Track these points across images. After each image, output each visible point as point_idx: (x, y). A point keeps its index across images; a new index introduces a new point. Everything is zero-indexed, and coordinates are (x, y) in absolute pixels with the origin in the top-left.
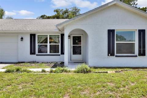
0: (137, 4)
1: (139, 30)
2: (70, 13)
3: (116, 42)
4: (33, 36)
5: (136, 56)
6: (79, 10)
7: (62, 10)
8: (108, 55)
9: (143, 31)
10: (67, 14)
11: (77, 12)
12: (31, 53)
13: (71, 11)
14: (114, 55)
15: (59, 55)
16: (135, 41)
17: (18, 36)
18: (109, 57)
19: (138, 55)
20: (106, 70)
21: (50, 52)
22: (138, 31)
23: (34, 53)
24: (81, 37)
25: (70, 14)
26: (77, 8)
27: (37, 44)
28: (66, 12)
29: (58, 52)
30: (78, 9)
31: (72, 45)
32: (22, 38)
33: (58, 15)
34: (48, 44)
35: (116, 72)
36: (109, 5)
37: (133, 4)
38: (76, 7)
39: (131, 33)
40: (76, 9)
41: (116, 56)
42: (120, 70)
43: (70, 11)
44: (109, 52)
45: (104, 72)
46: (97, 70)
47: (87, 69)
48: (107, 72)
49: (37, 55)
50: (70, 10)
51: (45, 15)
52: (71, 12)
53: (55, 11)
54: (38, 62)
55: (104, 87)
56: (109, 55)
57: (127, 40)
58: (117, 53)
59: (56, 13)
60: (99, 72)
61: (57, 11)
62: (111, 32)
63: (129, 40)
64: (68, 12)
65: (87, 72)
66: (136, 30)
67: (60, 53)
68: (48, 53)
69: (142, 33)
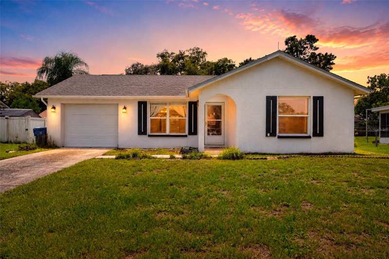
1: (314, 97)
2: (187, 59)
3: (278, 115)
4: (142, 105)
5: (309, 137)
6: (205, 53)
7: (172, 53)
8: (267, 136)
9: (321, 99)
10: (181, 61)
11: (201, 57)
12: (140, 133)
13: (190, 55)
14: (275, 135)
15: (186, 136)
16: (307, 114)
17: (118, 105)
18: (267, 138)
19: (312, 135)
22: (312, 98)
23: (145, 133)
24: (220, 107)
25: (187, 61)
26: (200, 50)
27: (149, 118)
28: (180, 57)
29: (184, 131)
30: (204, 51)
32: (125, 109)
33: (165, 64)
34: (168, 118)
35: (278, 158)
38: (198, 48)
39: (302, 102)
40: (199, 52)
41: (279, 137)
42: (285, 156)
43: (188, 56)
44: (268, 131)
45: (262, 159)
46: (251, 157)
47: (237, 154)
48: (266, 159)
49: (149, 136)
50: (187, 54)
52: (190, 58)
53: (158, 56)
56: (269, 135)
57: (296, 112)
58: (280, 132)
59: (160, 59)
60: (254, 159)
61: (162, 56)
62: (271, 102)
63: (300, 113)
64: (183, 58)
65: (238, 158)
66: (310, 97)
67: (187, 133)
68: (168, 133)
69: (318, 102)
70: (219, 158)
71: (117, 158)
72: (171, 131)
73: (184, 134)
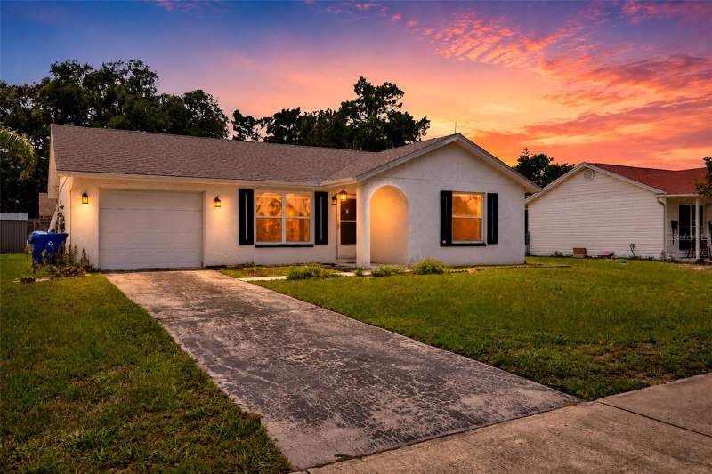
1: (488, 194)
3: (453, 216)
4: (245, 195)
5: (484, 245)
8: (441, 243)
9: (495, 196)
12: (242, 242)
15: (312, 246)
18: (443, 247)
19: (486, 242)
22: (486, 196)
23: (250, 242)
27: (255, 217)
32: (218, 201)
34: (284, 218)
35: (477, 270)
41: (454, 245)
48: (466, 271)
49: (256, 246)
56: (444, 242)
62: (446, 197)
67: (312, 241)
68: (284, 242)
69: (492, 200)
72: (287, 240)
73: (309, 243)
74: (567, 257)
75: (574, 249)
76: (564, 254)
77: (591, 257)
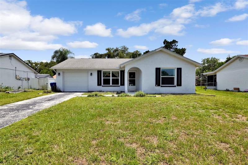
0: (177, 46)
3: (161, 77)
4: (99, 72)
5: (175, 86)
6: (128, 48)
7: (113, 48)
8: (156, 86)
9: (180, 69)
10: (117, 52)
11: (126, 50)
12: (98, 85)
14: (160, 85)
15: (119, 86)
16: (174, 76)
17: (88, 72)
19: (176, 85)
20: (155, 95)
21: (112, 84)
22: (176, 69)
23: (101, 85)
24: (135, 73)
25: (119, 52)
27: (102, 78)
28: (116, 50)
29: (118, 84)
30: (127, 47)
31: (129, 79)
32: (91, 74)
33: (110, 53)
34: (111, 78)
35: (161, 96)
36: (157, 51)
37: (174, 45)
38: (125, 46)
39: (172, 70)
40: (125, 48)
41: (162, 86)
42: (164, 95)
43: (120, 50)
44: (156, 84)
46: (149, 95)
47: (142, 94)
48: (156, 96)
49: (102, 86)
50: (119, 48)
51: (97, 53)
53: (106, 50)
54: (103, 92)
55: (155, 102)
56: (157, 85)
57: (169, 75)
58: (162, 84)
61: (108, 50)
62: (158, 70)
63: (171, 75)
64: (118, 51)
65: (143, 96)
66: (176, 68)
70: (134, 96)
71: (88, 97)
74: (231, 91)
75: (234, 88)
76: (230, 90)
77: (241, 92)
